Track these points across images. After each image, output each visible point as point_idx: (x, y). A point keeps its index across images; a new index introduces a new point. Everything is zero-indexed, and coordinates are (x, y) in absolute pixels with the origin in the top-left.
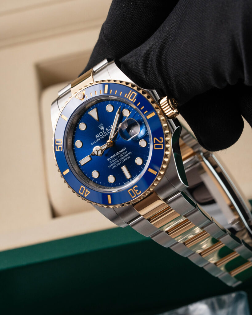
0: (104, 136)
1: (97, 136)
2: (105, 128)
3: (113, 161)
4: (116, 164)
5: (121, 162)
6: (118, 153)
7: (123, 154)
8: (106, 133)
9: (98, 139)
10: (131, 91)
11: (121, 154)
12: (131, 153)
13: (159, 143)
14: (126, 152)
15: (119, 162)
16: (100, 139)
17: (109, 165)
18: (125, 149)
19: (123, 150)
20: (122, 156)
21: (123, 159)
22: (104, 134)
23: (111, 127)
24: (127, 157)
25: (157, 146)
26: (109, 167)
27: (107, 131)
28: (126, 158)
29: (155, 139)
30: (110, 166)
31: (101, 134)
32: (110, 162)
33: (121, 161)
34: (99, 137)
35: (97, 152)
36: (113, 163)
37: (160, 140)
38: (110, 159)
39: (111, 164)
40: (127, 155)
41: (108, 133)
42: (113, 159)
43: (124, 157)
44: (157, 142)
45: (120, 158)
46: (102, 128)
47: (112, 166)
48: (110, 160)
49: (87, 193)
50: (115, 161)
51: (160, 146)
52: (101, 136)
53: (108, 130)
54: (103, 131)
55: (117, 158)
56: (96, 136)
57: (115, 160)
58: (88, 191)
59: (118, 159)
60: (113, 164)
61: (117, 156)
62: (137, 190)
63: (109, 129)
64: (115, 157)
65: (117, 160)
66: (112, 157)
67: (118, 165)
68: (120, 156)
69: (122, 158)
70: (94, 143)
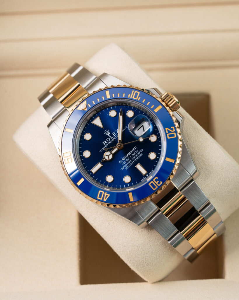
0: (112, 141)
1: (105, 142)
2: (111, 133)
3: (125, 162)
4: (130, 164)
5: (134, 162)
6: (129, 153)
7: (135, 153)
8: (113, 138)
9: (106, 145)
10: (133, 91)
11: (132, 153)
12: (142, 150)
13: (171, 132)
14: (137, 151)
15: (132, 161)
16: (108, 144)
17: (122, 167)
18: (136, 148)
19: (133, 150)
20: (134, 156)
21: (136, 158)
22: (111, 139)
23: (117, 131)
24: (139, 154)
25: (170, 136)
26: (122, 169)
27: (113, 136)
28: (138, 156)
29: (167, 129)
30: (124, 167)
31: (108, 140)
32: (123, 164)
33: (134, 160)
34: (106, 143)
35: (107, 157)
36: (126, 163)
37: (172, 129)
38: (122, 160)
39: (124, 165)
40: (138, 154)
41: (115, 137)
42: (125, 160)
43: (136, 155)
44: (169, 132)
45: (132, 157)
46: (108, 134)
47: (126, 167)
48: (122, 162)
49: (107, 196)
50: (127, 162)
51: (173, 135)
52: (109, 142)
53: (115, 135)
54: (110, 136)
55: (129, 158)
56: (103, 143)
57: (127, 160)
58: (107, 195)
59: (131, 159)
60: (126, 165)
61: (129, 156)
62: (158, 182)
63: (115, 133)
64: (127, 158)
65: (129, 160)
66: (124, 159)
67: (131, 164)
68: (132, 156)
69: (134, 158)
70: (102, 150)
